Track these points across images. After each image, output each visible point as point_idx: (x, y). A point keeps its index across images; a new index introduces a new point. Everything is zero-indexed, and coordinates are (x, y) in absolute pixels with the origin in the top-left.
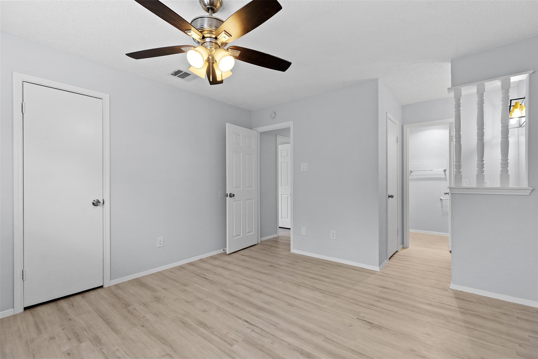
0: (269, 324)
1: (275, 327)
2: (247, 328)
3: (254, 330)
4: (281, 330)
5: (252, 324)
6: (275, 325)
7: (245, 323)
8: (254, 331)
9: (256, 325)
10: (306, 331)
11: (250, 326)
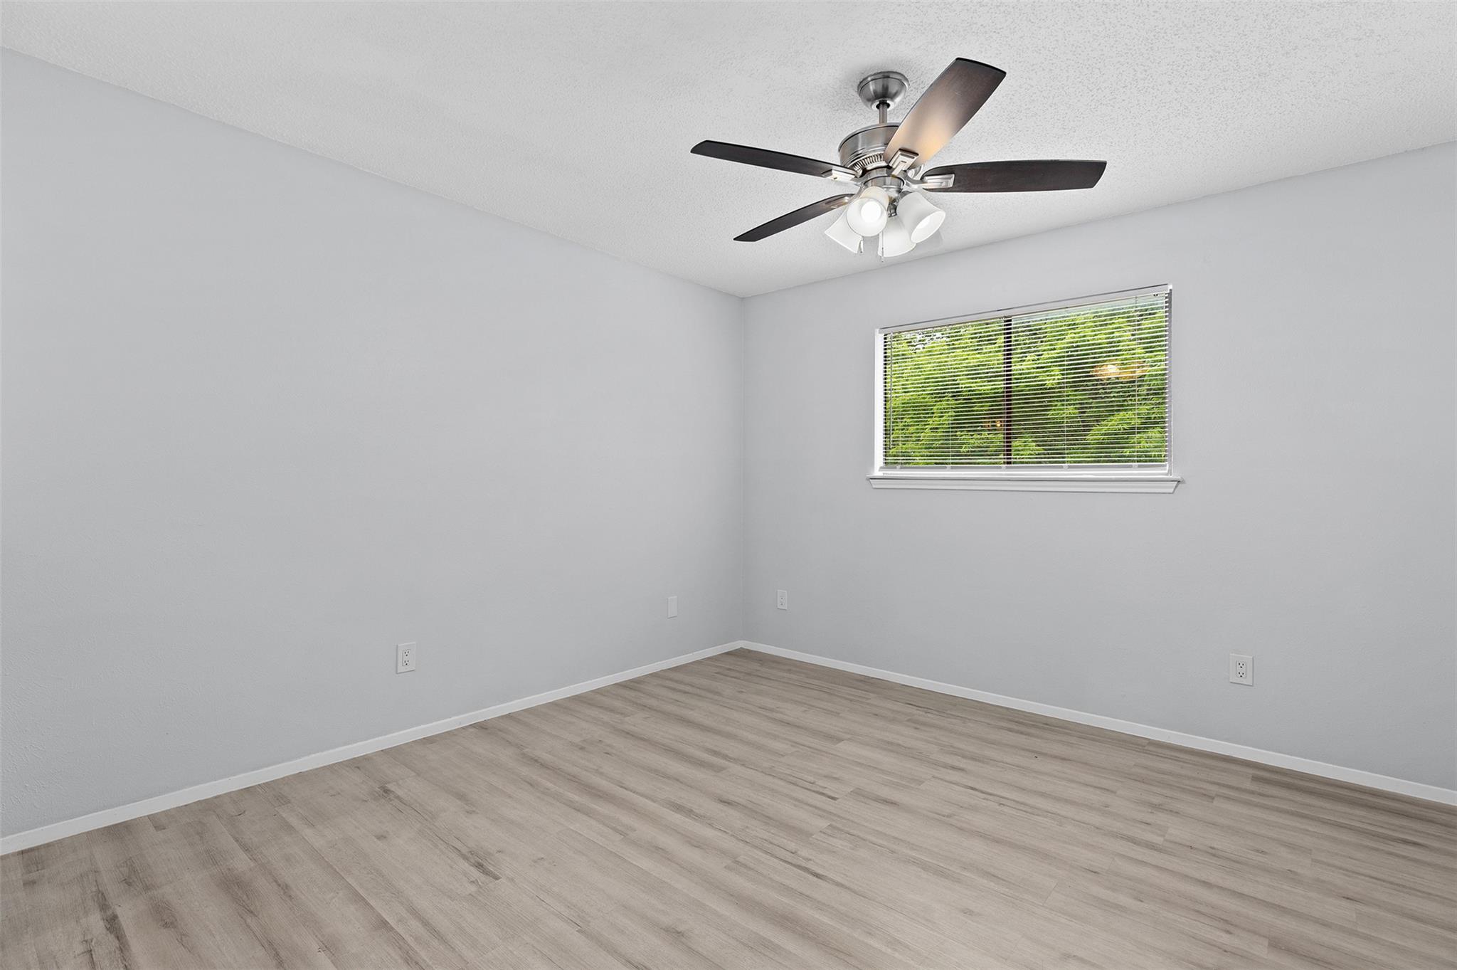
0: (753, 869)
1: (741, 859)
2: (810, 860)
3: (793, 855)
4: (723, 852)
5: (799, 867)
6: (737, 865)
7: (820, 871)
8: (792, 852)
9: (788, 866)
10: (663, 850)
11: (803, 864)
